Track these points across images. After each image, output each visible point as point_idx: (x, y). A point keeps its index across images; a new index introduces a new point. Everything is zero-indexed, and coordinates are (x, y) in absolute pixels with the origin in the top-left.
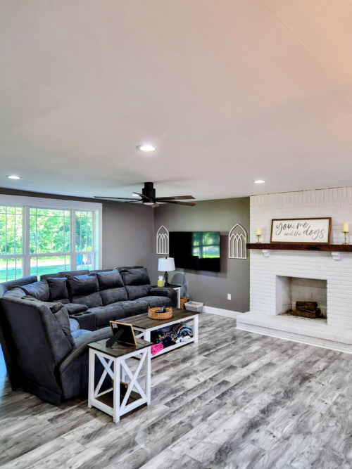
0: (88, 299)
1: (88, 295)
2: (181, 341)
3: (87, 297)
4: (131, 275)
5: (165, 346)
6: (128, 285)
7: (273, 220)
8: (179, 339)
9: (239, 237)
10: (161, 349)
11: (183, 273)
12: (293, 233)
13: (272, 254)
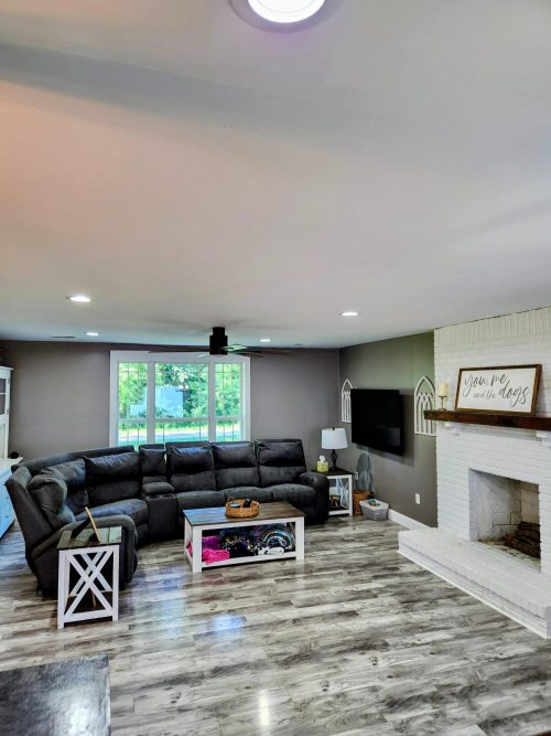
0: (191, 479)
1: (193, 473)
2: (265, 553)
3: (192, 476)
4: (268, 451)
5: (233, 555)
6: (263, 465)
7: (461, 370)
8: (264, 550)
9: (427, 400)
10: (224, 558)
11: (367, 453)
12: (486, 394)
13: (463, 430)
